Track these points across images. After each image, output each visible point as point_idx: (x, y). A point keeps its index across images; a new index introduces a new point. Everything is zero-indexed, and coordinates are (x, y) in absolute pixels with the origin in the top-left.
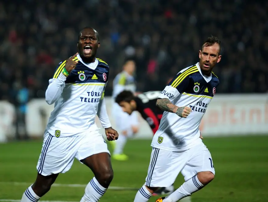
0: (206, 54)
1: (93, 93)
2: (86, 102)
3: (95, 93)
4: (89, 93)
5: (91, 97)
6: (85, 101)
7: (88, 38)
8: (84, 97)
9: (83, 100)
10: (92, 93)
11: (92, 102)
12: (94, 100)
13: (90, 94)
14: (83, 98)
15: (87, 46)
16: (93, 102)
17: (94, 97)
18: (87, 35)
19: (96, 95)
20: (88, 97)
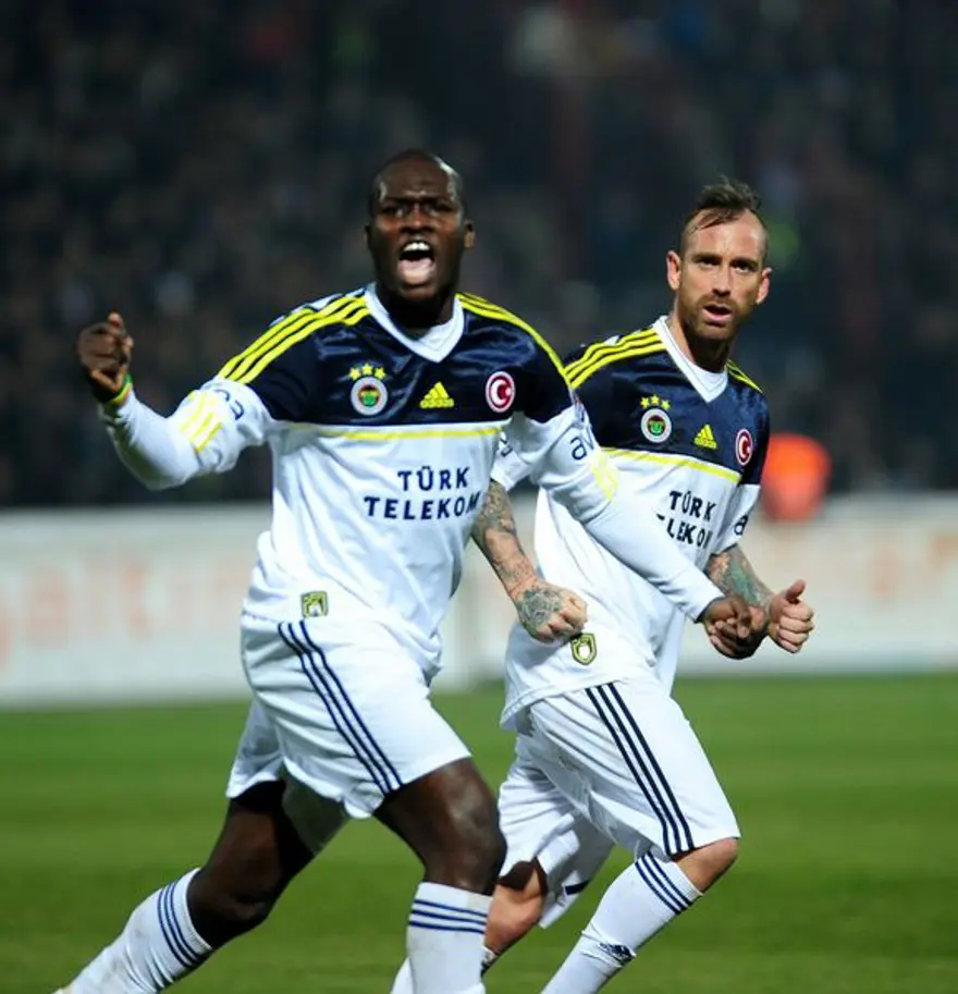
0: (712, 260)
1: (431, 475)
2: (394, 517)
3: (442, 473)
4: (405, 474)
5: (417, 497)
6: (387, 515)
7: (417, 207)
8: (384, 494)
9: (380, 507)
10: (420, 474)
11: (424, 517)
12: (434, 508)
13: (413, 480)
14: (378, 500)
15: (414, 247)
16: (429, 517)
17: (436, 494)
18: (410, 193)
19: (445, 482)
20: (403, 498)
